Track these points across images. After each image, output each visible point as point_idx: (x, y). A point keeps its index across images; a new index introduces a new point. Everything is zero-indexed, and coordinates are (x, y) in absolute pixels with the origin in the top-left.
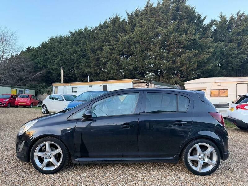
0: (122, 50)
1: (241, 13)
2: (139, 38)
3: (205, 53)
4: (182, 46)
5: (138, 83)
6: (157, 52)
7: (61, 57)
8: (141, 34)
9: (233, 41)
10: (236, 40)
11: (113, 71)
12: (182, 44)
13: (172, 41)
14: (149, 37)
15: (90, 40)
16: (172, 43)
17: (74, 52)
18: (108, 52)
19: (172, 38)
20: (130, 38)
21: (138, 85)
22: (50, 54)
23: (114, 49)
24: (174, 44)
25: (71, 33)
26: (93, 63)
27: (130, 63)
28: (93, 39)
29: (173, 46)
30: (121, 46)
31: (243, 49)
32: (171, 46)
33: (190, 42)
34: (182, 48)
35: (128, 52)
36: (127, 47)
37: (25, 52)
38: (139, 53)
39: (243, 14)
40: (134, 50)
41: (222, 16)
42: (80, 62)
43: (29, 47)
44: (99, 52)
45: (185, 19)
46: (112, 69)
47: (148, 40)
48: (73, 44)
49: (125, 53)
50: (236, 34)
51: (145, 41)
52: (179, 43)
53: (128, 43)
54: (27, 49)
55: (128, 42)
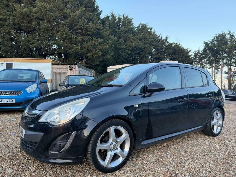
1: (125, 16)
2: (44, 15)
3: (106, 43)
4: (89, 33)
5: (58, 64)
6: (66, 34)
8: (46, 10)
9: (122, 37)
10: (123, 37)
12: (89, 31)
13: (80, 26)
14: (56, 16)
16: (80, 28)
19: (81, 23)
20: (31, 11)
21: (57, 66)
24: (82, 29)
27: (30, 41)
29: (80, 31)
30: (17, 19)
31: (128, 45)
32: (78, 31)
33: (96, 31)
34: (89, 35)
35: (27, 27)
36: (26, 21)
38: (43, 32)
39: (127, 16)
40: (37, 27)
41: (112, 14)
45: (89, 7)
46: (4, 44)
47: (54, 20)
49: (23, 28)
50: (123, 32)
51: (51, 20)
52: (86, 29)
55: (28, 16)
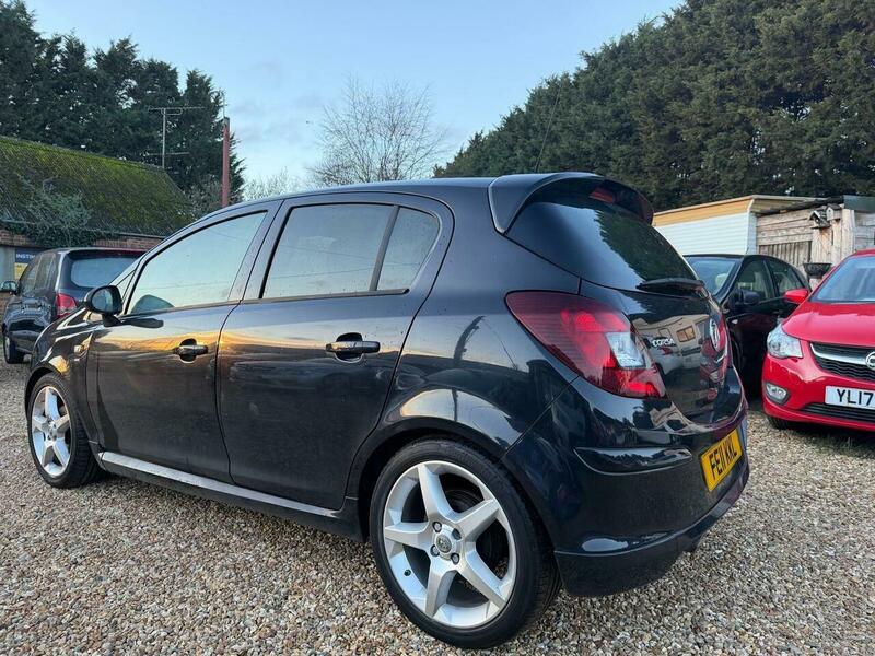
0: (773, 78)
5: (777, 212)
7: (550, 150)
11: (731, 176)
15: (648, 67)
17: (590, 126)
18: (708, 99)
22: (522, 147)
23: (736, 81)
25: (588, 57)
26: (654, 156)
28: (658, 60)
30: (770, 60)
37: (465, 153)
40: (828, 66)
42: (610, 159)
43: (477, 136)
44: (674, 106)
48: (591, 96)
53: (802, 40)
54: (473, 142)
55: (799, 36)
